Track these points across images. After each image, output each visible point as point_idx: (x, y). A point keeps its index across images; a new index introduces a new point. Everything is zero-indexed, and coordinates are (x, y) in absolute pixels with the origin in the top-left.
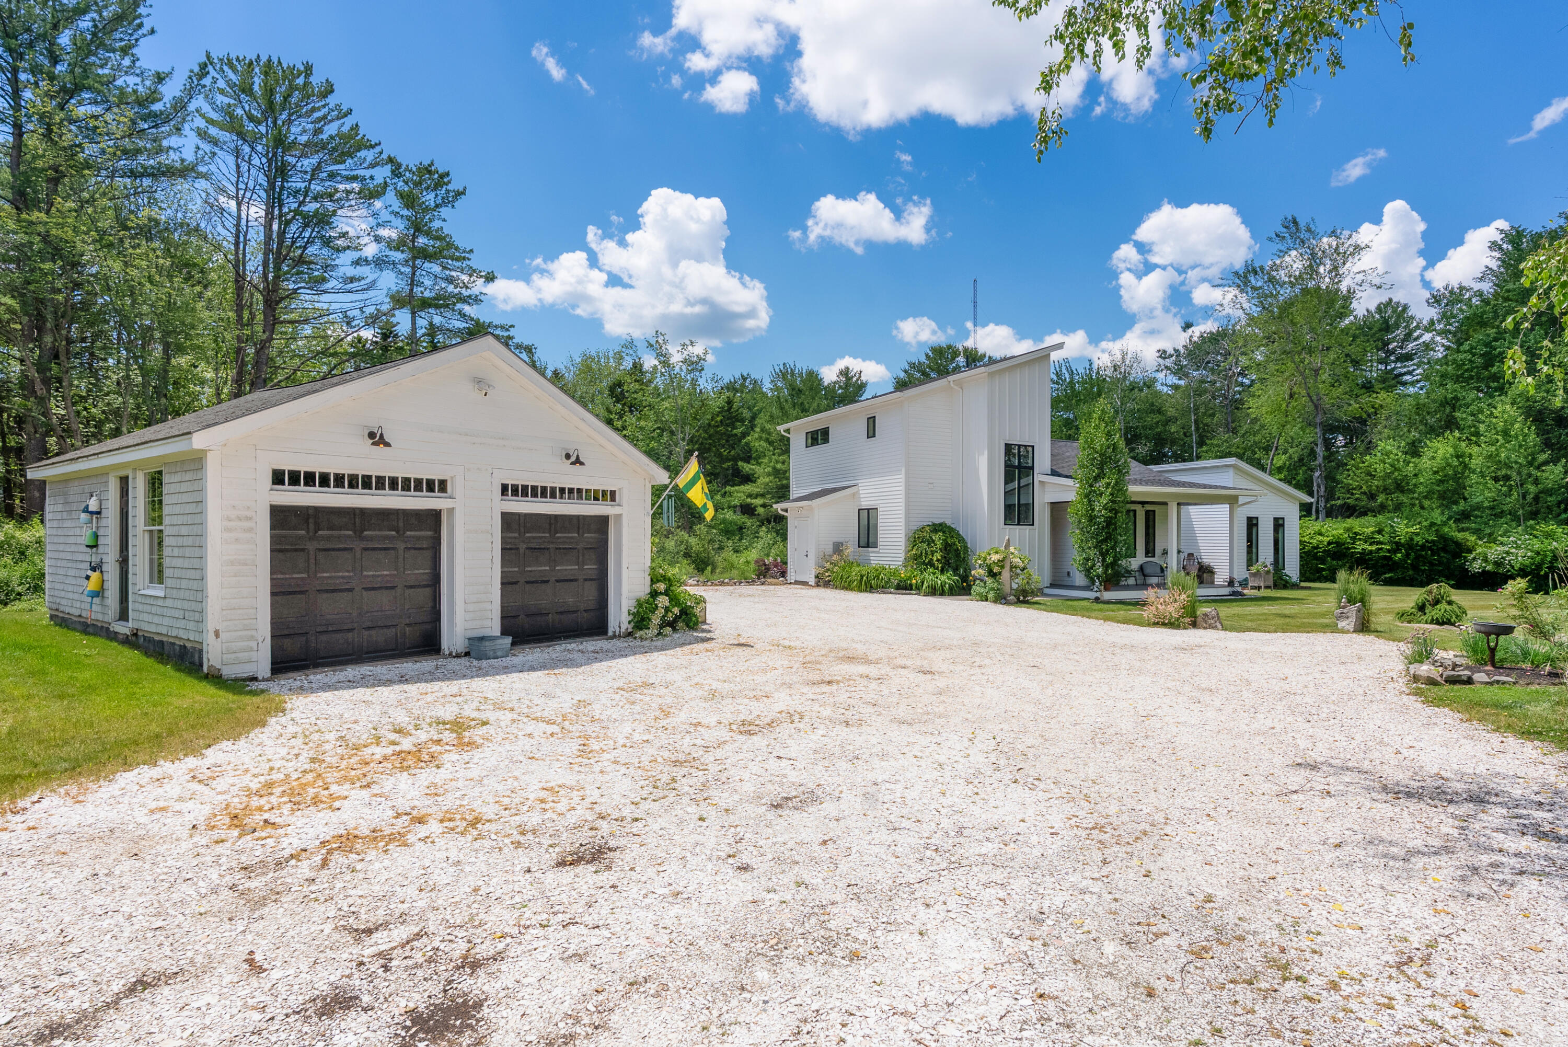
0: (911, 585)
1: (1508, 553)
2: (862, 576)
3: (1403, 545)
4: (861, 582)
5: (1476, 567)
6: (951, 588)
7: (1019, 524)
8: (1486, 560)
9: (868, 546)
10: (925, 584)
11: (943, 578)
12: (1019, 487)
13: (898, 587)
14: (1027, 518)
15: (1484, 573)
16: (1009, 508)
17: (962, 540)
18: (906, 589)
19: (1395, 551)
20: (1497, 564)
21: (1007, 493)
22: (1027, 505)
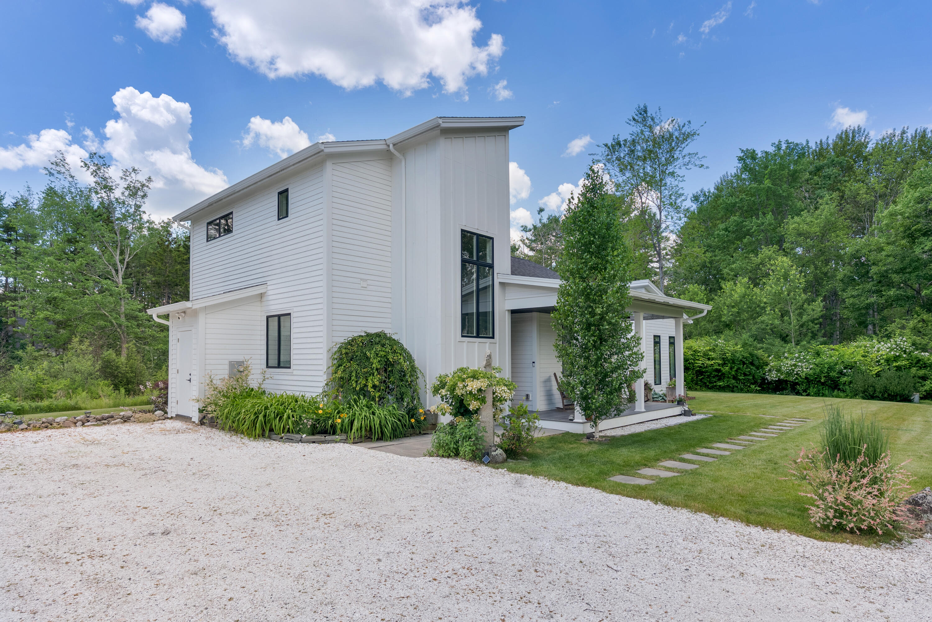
0: (333, 426)
1: (795, 365)
2: (257, 414)
3: (729, 361)
4: (254, 423)
5: (773, 376)
6: (394, 430)
7: (478, 336)
8: (779, 370)
9: (279, 366)
10: (356, 425)
11: (381, 412)
12: (478, 290)
13: (314, 431)
14: (486, 328)
15: (780, 381)
16: (465, 318)
17: (409, 358)
18: (324, 432)
19: (724, 364)
20: (789, 374)
21: (465, 298)
22: (486, 314)
